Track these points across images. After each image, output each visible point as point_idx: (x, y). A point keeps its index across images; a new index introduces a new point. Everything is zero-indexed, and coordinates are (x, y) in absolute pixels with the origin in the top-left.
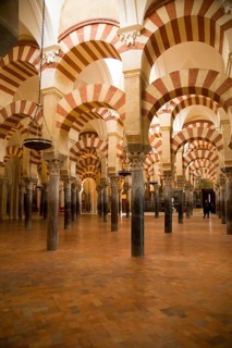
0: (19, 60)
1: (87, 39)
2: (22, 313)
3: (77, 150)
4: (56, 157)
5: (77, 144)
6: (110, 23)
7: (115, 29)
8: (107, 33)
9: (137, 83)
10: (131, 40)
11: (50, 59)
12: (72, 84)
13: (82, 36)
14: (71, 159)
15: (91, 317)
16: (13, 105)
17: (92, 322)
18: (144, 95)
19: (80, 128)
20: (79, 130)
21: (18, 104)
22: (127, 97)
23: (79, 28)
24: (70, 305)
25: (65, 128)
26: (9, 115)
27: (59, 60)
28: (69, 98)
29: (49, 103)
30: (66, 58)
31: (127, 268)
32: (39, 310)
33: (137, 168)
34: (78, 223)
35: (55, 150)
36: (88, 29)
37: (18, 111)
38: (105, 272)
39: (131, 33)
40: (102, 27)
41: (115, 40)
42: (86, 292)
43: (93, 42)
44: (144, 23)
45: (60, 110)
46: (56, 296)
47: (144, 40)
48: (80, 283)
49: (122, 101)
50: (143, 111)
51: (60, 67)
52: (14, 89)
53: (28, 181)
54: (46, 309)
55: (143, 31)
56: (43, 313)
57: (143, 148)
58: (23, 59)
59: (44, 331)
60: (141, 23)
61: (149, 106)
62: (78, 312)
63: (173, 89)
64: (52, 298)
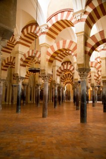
0: (31, 32)
1: (59, 19)
2: (22, 142)
3: (60, 71)
4: (46, 75)
5: (60, 68)
6: (70, 11)
7: (72, 13)
8: (68, 15)
9: (82, 38)
10: (79, 18)
11: (43, 30)
12: (54, 40)
13: (57, 18)
14: (57, 75)
15: (49, 147)
16: (29, 52)
17: (49, 149)
18: (86, 44)
19: (61, 60)
20: (61, 61)
21: (31, 51)
22: (78, 46)
23: (55, 15)
24: (42, 141)
25: (51, 61)
26: (27, 56)
27: (47, 31)
28: (52, 47)
29: (43, 50)
30: (50, 29)
31: (76, 128)
32: (29, 142)
33: (83, 80)
34: (63, 106)
35: (46, 72)
36: (59, 15)
37: (30, 55)
38: (64, 129)
39: (79, 14)
40: (66, 13)
41: (72, 19)
42: (52, 137)
43: (62, 20)
44: (85, 8)
45: (48, 53)
46: (38, 137)
47: (86, 17)
48: (51, 132)
49: (75, 48)
50: (85, 52)
51: (48, 34)
52: (29, 45)
53: (38, 85)
54: (32, 141)
55: (85, 12)
56: (30, 143)
57: (86, 70)
58: (32, 31)
59: (28, 150)
60: (84, 9)
61: (89, 49)
62: (45, 144)
63: (101, 40)
64: (36, 138)
